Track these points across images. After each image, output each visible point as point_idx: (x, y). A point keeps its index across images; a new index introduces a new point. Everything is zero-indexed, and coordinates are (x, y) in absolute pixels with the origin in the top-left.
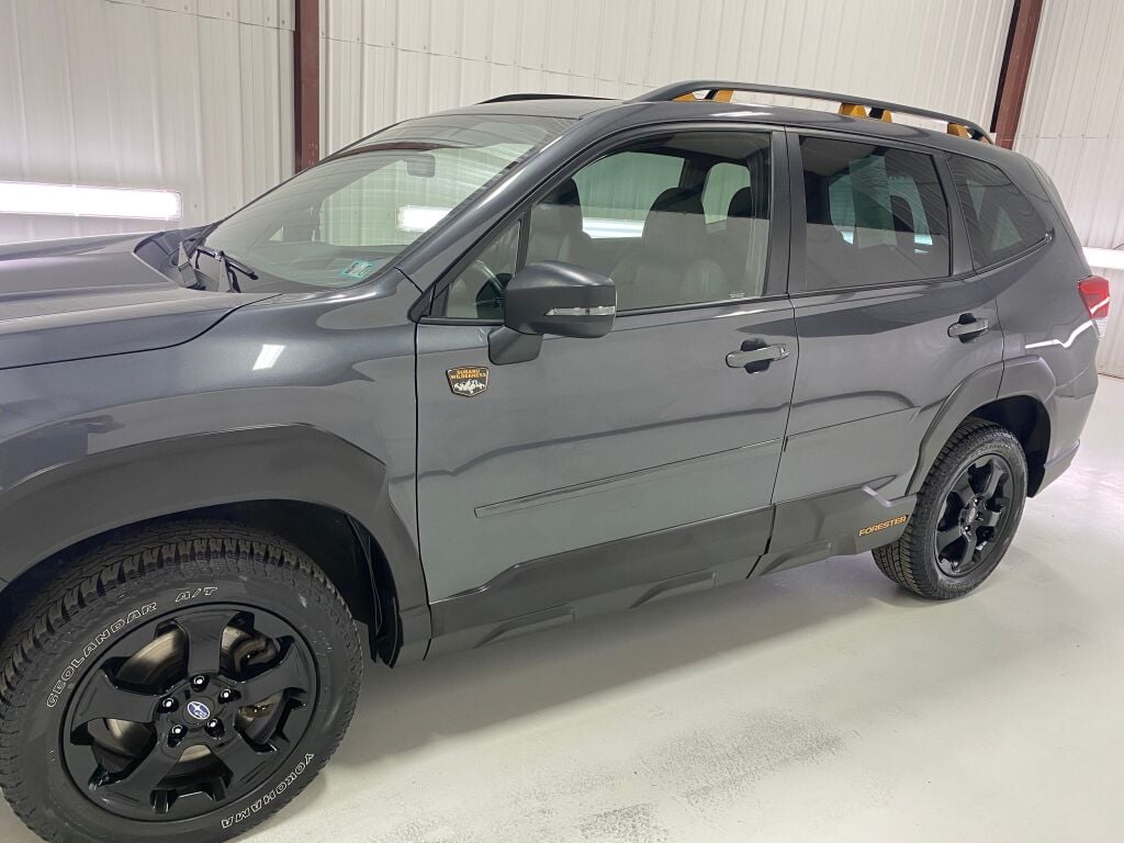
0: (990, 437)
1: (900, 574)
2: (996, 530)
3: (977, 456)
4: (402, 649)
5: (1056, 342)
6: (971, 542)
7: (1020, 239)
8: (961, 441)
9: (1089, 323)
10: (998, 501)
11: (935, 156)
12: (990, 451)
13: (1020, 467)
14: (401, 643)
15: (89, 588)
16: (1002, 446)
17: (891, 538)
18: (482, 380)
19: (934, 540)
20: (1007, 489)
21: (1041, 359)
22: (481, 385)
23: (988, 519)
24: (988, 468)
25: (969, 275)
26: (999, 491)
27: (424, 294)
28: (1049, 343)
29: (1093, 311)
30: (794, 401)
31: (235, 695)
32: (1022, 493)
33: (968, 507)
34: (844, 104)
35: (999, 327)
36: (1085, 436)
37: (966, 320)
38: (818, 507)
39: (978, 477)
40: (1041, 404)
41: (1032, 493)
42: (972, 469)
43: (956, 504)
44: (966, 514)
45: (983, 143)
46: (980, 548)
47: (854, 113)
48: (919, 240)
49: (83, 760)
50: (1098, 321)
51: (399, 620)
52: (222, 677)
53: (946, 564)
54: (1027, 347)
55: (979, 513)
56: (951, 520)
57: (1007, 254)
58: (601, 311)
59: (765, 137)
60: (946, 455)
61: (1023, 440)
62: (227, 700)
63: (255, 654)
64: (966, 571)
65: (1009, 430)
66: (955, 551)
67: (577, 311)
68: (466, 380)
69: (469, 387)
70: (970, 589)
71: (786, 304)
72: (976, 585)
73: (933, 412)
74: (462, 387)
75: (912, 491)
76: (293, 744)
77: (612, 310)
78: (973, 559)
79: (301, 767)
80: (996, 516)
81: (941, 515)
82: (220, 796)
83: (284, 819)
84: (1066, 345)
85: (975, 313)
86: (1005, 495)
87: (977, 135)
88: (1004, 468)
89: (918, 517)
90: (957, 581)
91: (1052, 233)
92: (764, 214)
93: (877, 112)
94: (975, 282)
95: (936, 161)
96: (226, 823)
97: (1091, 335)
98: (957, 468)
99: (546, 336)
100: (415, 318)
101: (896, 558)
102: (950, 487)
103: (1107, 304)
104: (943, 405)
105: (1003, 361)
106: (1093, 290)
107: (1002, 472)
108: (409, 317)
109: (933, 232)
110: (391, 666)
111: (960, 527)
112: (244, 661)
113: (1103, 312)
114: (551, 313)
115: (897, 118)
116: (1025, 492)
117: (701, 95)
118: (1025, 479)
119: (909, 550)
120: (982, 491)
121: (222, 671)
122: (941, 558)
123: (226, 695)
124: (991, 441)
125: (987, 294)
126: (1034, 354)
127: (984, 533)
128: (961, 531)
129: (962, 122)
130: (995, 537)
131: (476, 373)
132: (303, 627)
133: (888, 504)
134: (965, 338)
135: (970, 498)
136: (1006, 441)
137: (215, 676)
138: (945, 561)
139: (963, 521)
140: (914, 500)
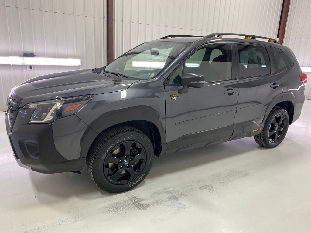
0: (280, 110)
1: (261, 142)
2: (282, 132)
3: (278, 115)
4: (161, 152)
5: (295, 89)
6: (277, 135)
7: (286, 65)
8: (274, 111)
9: (303, 85)
10: (283, 125)
11: (267, 47)
12: (280, 113)
13: (287, 117)
14: (161, 151)
15: (109, 137)
16: (283, 112)
17: (259, 133)
18: (177, 97)
19: (268, 134)
20: (285, 123)
21: (291, 93)
22: (177, 98)
23: (281, 129)
24: (280, 118)
25: (275, 74)
26: (283, 123)
27: (166, 80)
28: (293, 89)
29: (303, 82)
30: (238, 103)
31: (132, 159)
32: (288, 123)
33: (276, 127)
34: (246, 37)
35: (282, 86)
36: (303, 111)
37: (274, 84)
38: (243, 125)
39: (278, 119)
40: (292, 103)
41: (290, 124)
42: (276, 118)
43: (273, 126)
44: (275, 128)
45: (277, 44)
46: (279, 136)
47: (248, 38)
48: (263, 66)
49: (107, 171)
50: (304, 84)
51: (161, 146)
52: (130, 156)
53: (271, 140)
54: (288, 90)
55: (278, 128)
56: (272, 130)
57: (282, 69)
58: (201, 82)
59: (230, 45)
60: (271, 114)
61: (288, 111)
62: (131, 161)
63: (135, 152)
64: (276, 142)
65: (285, 109)
66: (273, 137)
67: (196, 82)
68: (174, 97)
69: (175, 98)
70: (277, 146)
71: (235, 81)
72: (278, 145)
73: (266, 106)
74: (174, 98)
75: (263, 122)
76: (141, 171)
77: (204, 82)
78: (277, 139)
79: (143, 175)
80: (282, 129)
81: (270, 129)
82: (129, 181)
83: (139, 187)
84: (298, 90)
85: (276, 82)
86: (284, 124)
87: (275, 42)
88: (284, 118)
89: (265, 128)
90: (273, 144)
91: (293, 64)
92: (230, 61)
93: (253, 38)
94: (276, 75)
95: (267, 49)
96: (130, 186)
97: (303, 87)
98: (273, 117)
99: (190, 88)
100: (164, 84)
101: (260, 138)
102: (272, 122)
103: (306, 80)
104: (269, 104)
105: (283, 93)
106: (303, 77)
107: (283, 118)
108: (163, 84)
109: (266, 64)
110: (158, 156)
111: (274, 131)
112: (133, 153)
113: (305, 82)
114: (191, 83)
115: (258, 39)
116: (289, 123)
117: (216, 36)
118: (289, 120)
119: (263, 136)
120: (279, 123)
121: (130, 155)
122: (270, 138)
123: (130, 160)
124: (281, 111)
125: (279, 78)
126: (290, 91)
127: (280, 133)
128: (274, 132)
129: (272, 39)
130: (282, 134)
131: (176, 95)
132: (145, 146)
133: (258, 125)
134: (274, 88)
135: (276, 125)
136: (284, 111)
137: (129, 155)
138: (271, 139)
139: (275, 130)
140: (264, 125)
